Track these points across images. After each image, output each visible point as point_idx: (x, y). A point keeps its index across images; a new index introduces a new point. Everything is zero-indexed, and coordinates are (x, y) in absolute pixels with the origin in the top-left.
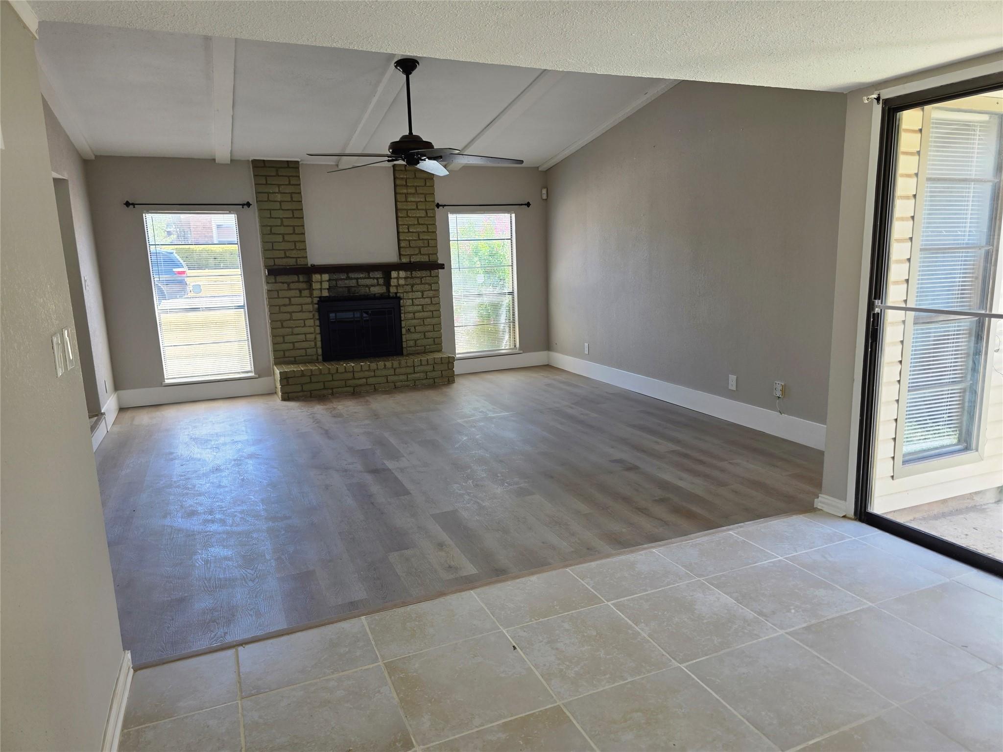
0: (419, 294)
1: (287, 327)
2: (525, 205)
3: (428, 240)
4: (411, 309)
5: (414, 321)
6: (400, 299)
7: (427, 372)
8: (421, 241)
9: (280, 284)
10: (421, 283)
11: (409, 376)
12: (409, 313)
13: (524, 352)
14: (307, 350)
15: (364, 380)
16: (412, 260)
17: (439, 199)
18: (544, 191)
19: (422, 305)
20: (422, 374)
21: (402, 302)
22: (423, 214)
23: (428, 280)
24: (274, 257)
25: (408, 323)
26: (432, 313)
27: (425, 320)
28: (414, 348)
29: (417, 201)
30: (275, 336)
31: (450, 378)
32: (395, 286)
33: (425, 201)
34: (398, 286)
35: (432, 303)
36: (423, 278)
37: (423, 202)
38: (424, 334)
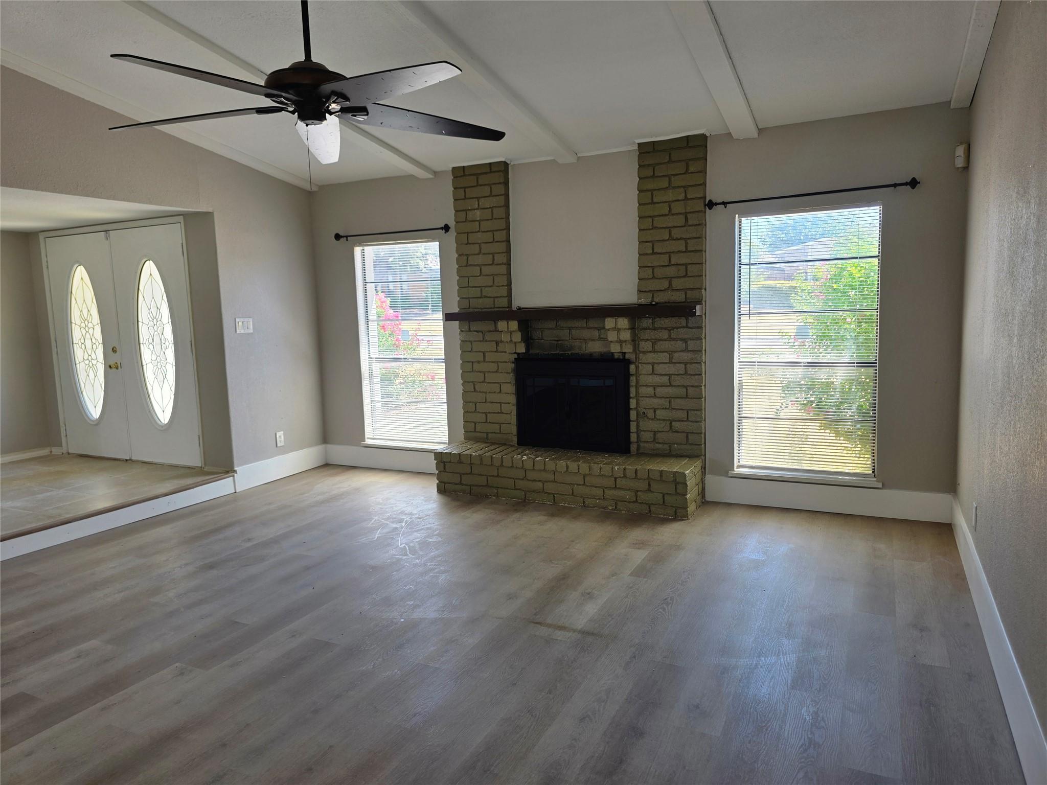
0: (664, 357)
1: (480, 392)
2: (906, 184)
3: (686, 265)
4: (651, 380)
5: (656, 401)
6: (628, 362)
7: (637, 491)
8: (673, 268)
9: (475, 333)
10: (670, 339)
11: (607, 492)
12: (646, 386)
13: (884, 486)
14: (502, 425)
15: (540, 484)
16: (657, 300)
17: (713, 194)
18: (960, 151)
19: (670, 376)
20: (629, 492)
21: (632, 368)
22: (680, 220)
23: (683, 333)
24: (470, 296)
25: (645, 402)
26: (687, 390)
27: (672, 400)
28: (651, 446)
29: (671, 200)
30: (466, 402)
31: (679, 511)
32: (617, 342)
33: (686, 199)
34: (621, 342)
35: (686, 373)
36: (673, 328)
37: (681, 200)
38: (671, 423)
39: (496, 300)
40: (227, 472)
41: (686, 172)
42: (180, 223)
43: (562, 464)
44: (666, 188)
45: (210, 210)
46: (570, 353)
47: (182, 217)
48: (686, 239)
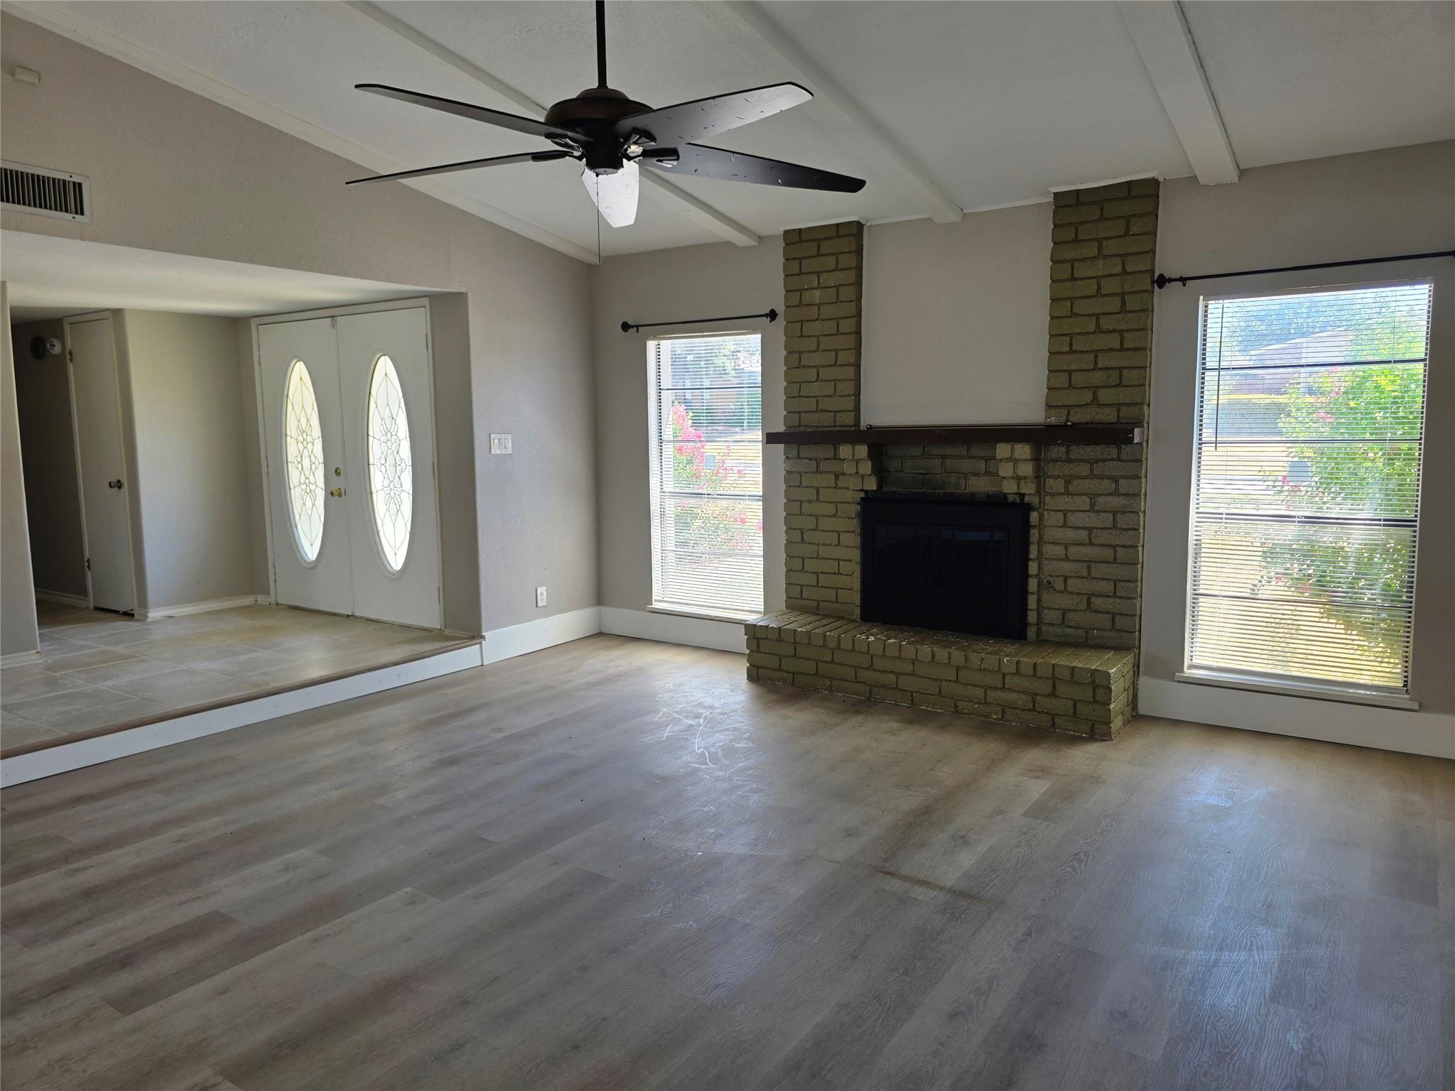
0: (1084, 502)
1: (810, 543)
3: (1120, 369)
4: (1059, 534)
5: (1066, 565)
6: (1029, 508)
7: (1036, 695)
8: (1101, 373)
9: (806, 461)
10: (1092, 476)
11: (991, 694)
12: (1054, 543)
13: (1422, 708)
14: (839, 590)
15: (892, 678)
16: (1074, 419)
17: (1166, 264)
19: (1090, 529)
20: (1023, 696)
21: (1034, 516)
22: (1115, 305)
23: (1113, 468)
24: (801, 410)
25: (1050, 567)
26: (1115, 551)
27: (1093, 565)
28: (1058, 630)
29: (1100, 274)
30: (790, 557)
31: (1097, 726)
32: (1012, 478)
33: (1124, 272)
34: (1018, 479)
35: (1115, 526)
36: (1097, 461)
37: (1116, 275)
38: (1089, 600)
39: (838, 415)
40: (473, 638)
41: (1126, 234)
42: (425, 307)
43: (926, 650)
44: (1095, 257)
45: (463, 290)
46: (942, 492)
47: (427, 299)
48: (1121, 332)
